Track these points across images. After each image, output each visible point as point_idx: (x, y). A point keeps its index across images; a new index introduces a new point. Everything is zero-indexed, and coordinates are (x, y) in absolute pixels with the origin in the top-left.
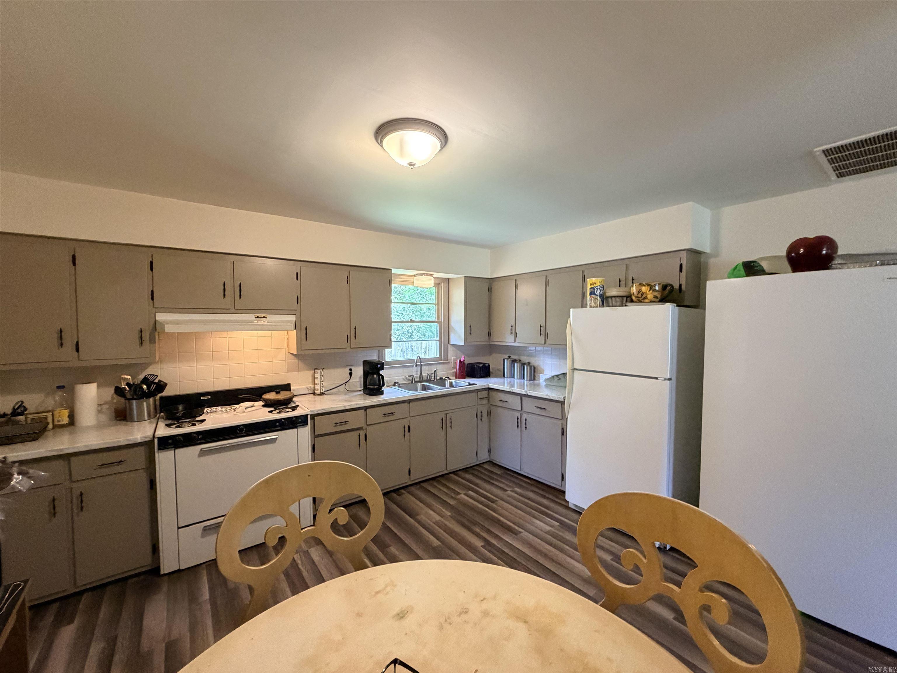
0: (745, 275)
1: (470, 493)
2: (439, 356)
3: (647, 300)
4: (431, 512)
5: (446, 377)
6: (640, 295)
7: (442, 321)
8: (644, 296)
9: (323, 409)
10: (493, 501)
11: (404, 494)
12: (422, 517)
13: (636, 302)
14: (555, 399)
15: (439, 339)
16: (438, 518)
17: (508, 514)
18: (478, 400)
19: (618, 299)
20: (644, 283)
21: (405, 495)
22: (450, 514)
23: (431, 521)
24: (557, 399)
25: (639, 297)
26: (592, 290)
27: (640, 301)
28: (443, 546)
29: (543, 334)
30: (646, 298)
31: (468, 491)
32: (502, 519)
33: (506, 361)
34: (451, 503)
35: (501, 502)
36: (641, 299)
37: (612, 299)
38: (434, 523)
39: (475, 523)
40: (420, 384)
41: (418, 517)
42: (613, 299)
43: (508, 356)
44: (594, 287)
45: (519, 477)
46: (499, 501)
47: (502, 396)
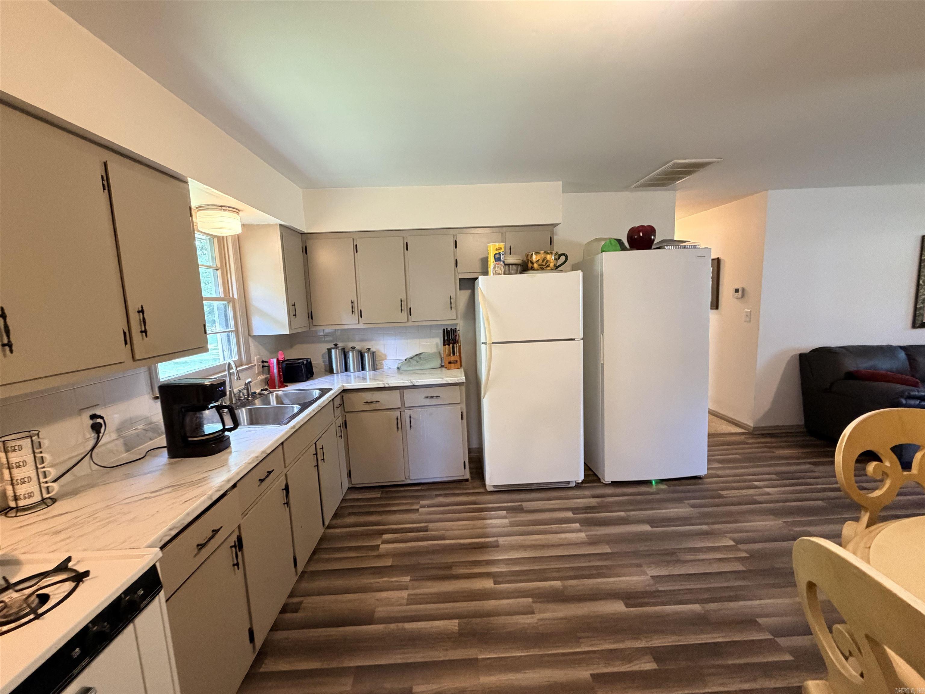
0: (620, 249)
1: (385, 536)
2: (237, 359)
3: (549, 268)
4: (384, 594)
5: (262, 390)
6: (544, 264)
7: (236, 296)
8: (547, 264)
9: (171, 529)
10: (426, 530)
11: (301, 603)
12: (381, 611)
13: (538, 270)
14: (455, 382)
15: (234, 329)
16: (405, 594)
17: (457, 532)
18: (335, 409)
19: (514, 267)
20: (549, 252)
21: (304, 601)
22: (408, 578)
23: (401, 605)
24: (457, 382)
25: (543, 265)
26: (497, 256)
27: (542, 269)
28: (465, 621)
29: (404, 310)
30: (548, 266)
31: (381, 537)
32: (462, 541)
33: (333, 351)
34: (389, 564)
35: (431, 525)
36: (544, 267)
37: (509, 267)
38: (407, 605)
39: (449, 567)
40: (243, 409)
41: (377, 615)
42: (511, 266)
43: (334, 345)
44: (500, 253)
45: (406, 489)
46: (429, 526)
47: (368, 396)
